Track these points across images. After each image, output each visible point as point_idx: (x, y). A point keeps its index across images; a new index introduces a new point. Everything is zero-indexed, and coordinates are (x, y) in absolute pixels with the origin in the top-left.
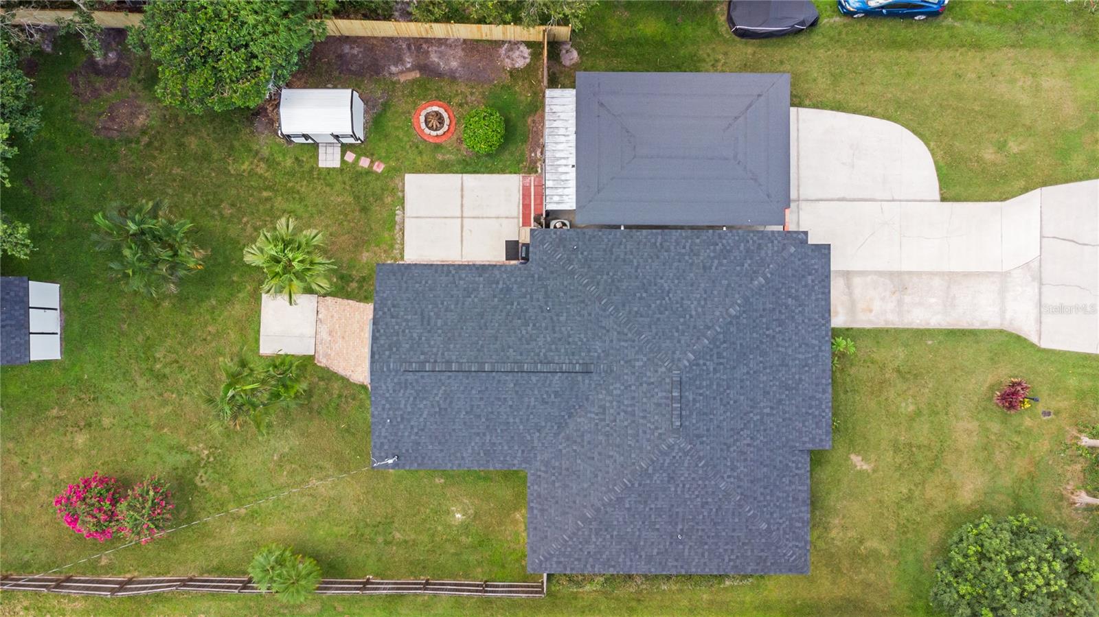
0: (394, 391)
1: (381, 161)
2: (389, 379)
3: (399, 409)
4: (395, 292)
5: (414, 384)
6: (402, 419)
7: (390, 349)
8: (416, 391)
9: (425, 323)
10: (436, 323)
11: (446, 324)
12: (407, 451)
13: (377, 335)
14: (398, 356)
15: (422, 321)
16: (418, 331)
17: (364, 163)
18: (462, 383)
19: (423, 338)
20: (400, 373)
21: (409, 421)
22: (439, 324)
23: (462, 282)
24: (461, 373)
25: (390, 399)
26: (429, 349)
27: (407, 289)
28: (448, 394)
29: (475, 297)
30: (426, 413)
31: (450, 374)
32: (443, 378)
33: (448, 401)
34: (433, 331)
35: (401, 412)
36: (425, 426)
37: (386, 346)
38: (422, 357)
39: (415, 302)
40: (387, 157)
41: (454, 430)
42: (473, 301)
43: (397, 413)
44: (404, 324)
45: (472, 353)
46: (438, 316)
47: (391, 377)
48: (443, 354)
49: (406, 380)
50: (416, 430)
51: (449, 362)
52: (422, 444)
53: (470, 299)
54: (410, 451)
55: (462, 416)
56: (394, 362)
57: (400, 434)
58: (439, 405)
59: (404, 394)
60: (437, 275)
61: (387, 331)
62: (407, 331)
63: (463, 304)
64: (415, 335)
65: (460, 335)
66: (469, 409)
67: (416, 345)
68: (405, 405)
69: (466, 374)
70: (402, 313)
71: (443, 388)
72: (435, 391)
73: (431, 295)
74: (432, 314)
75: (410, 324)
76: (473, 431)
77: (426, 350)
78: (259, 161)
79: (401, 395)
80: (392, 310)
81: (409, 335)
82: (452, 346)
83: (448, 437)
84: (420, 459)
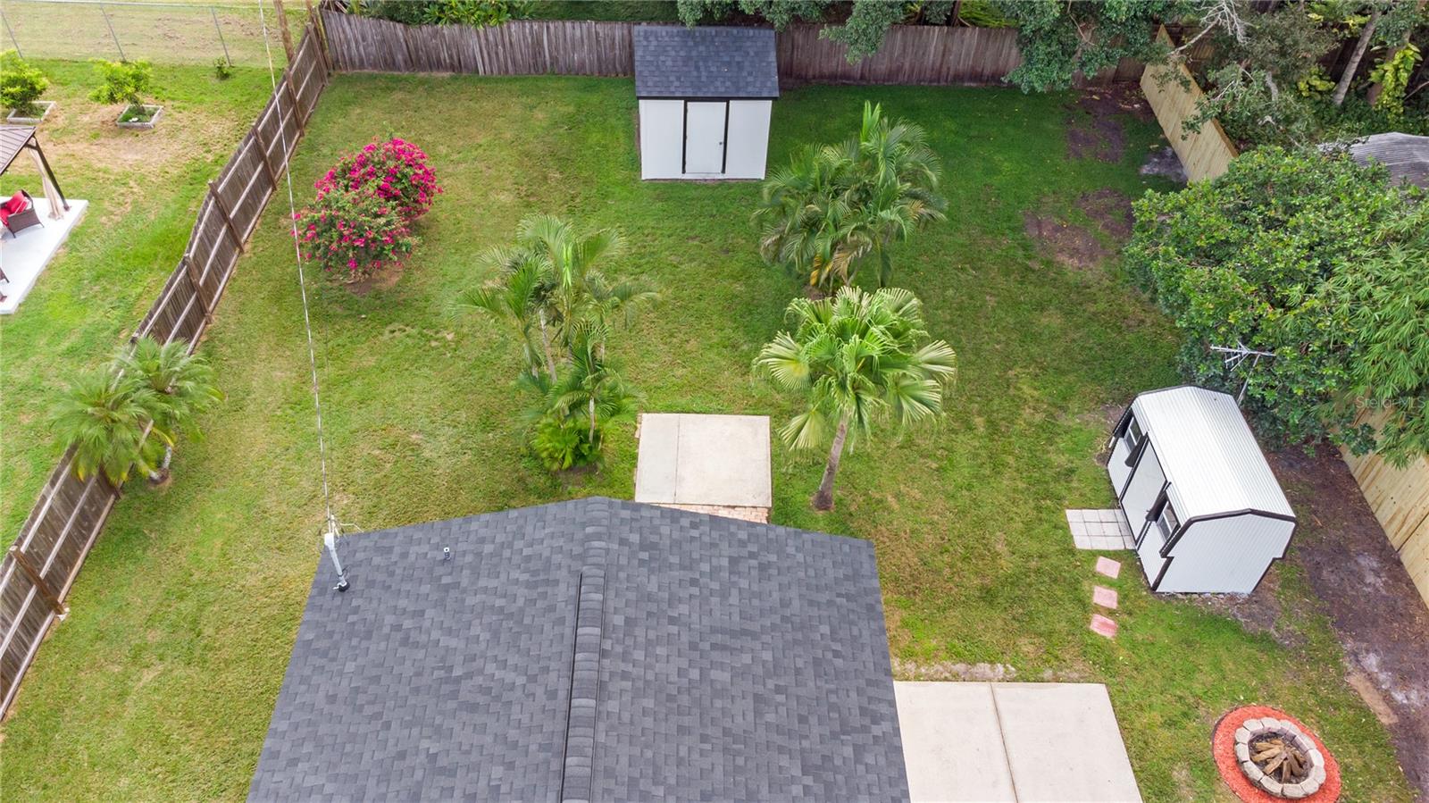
0: (528, 559)
1: (1118, 631)
2: (561, 542)
3: (476, 574)
4: (802, 574)
5: (540, 604)
6: (447, 588)
7: (643, 547)
8: (522, 610)
9: (719, 638)
10: (722, 666)
11: (719, 693)
12: (356, 610)
13: (685, 522)
14: (623, 561)
15: (723, 631)
16: (695, 617)
17: (1104, 597)
18: (530, 730)
19: (674, 629)
20: (576, 565)
21: (440, 604)
22: (715, 674)
23: (848, 751)
24: (561, 726)
25: (507, 553)
26: (641, 639)
27: (811, 603)
28: (498, 698)
29: (806, 789)
30: (453, 643)
31: (562, 694)
32: (553, 676)
33: (481, 699)
34: (696, 655)
35: (465, 582)
36: (416, 645)
37: (655, 538)
38: (618, 620)
39: (777, 619)
40: (1134, 646)
41: (387, 726)
42: (793, 780)
43: (466, 572)
44: (715, 586)
45: (624, 760)
46: (740, 673)
47: (566, 547)
48: (625, 676)
49: (556, 582)
50: (407, 624)
51: (600, 690)
52: (364, 644)
53: (797, 772)
54: (352, 618)
55: (425, 744)
56: (607, 551)
57: (406, 587)
58: (469, 675)
59: (517, 582)
60: (862, 682)
61: (696, 544)
62: (695, 591)
63: (781, 750)
64: (684, 609)
65: (682, 730)
66: (443, 762)
67: (653, 607)
68: (485, 590)
69: (558, 741)
70: (744, 584)
71: (521, 680)
72: (513, 659)
73: (800, 663)
74: (747, 658)
75: (715, 600)
76: (372, 782)
77: (639, 632)
78: (1044, 411)
79: (515, 574)
80: (754, 563)
81: (683, 594)
82: (649, 703)
83: (368, 710)
84: (323, 644)
